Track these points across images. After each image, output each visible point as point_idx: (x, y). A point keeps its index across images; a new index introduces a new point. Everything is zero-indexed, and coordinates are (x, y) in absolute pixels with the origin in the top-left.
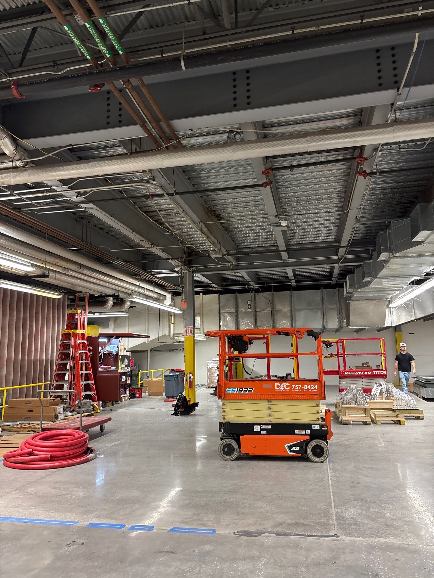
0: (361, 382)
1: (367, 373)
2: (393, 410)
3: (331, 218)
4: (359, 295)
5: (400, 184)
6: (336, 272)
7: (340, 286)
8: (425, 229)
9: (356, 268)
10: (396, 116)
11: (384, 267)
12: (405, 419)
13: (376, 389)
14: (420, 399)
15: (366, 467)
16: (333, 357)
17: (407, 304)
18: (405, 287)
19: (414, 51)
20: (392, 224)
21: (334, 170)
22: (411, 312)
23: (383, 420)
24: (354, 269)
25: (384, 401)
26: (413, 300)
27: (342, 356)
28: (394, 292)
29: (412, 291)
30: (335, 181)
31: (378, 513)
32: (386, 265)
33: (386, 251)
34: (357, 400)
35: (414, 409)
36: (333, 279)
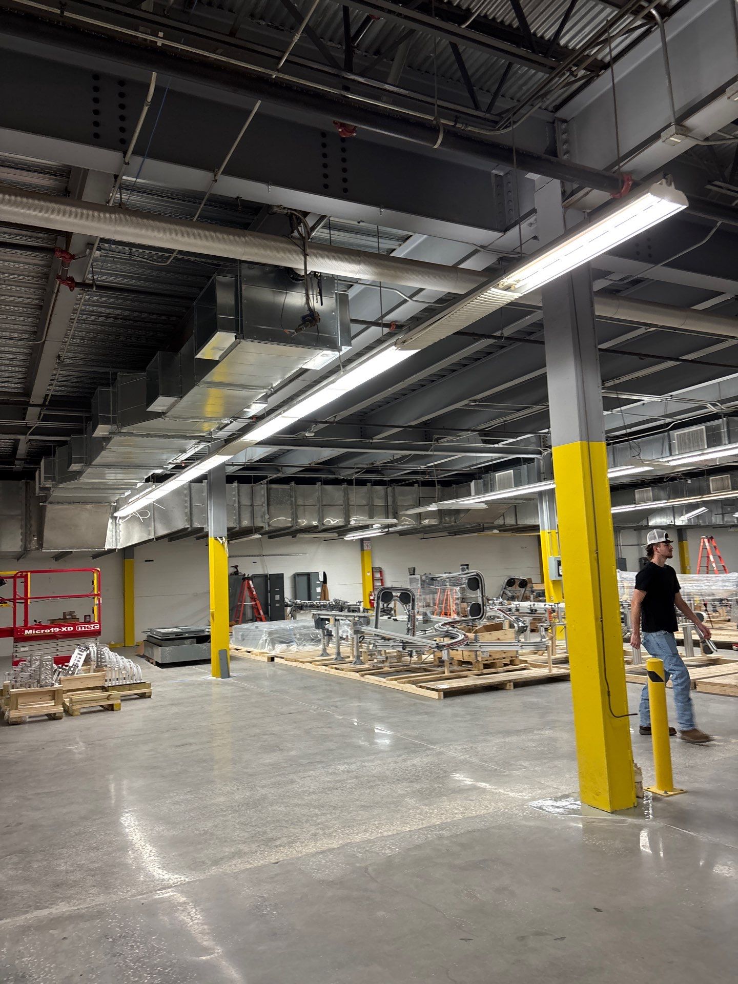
0: (54, 645)
1: (67, 629)
2: (104, 689)
3: (14, 349)
4: (62, 495)
5: (135, 314)
6: (22, 449)
7: (29, 475)
8: (167, 394)
9: (60, 446)
10: (121, 198)
11: (103, 449)
12: (122, 700)
13: (79, 656)
14: (152, 665)
15: (39, 794)
16: (4, 605)
17: (142, 512)
18: (139, 485)
19: (149, 99)
20: (119, 378)
21: (19, 262)
22: (148, 526)
23: (83, 707)
24: (55, 447)
25: (92, 674)
26: (151, 507)
27: (23, 601)
28: (121, 491)
29: (150, 492)
30: (21, 284)
31: (45, 868)
32: (107, 445)
33: (106, 421)
34: (40, 677)
35: (139, 682)
36: (16, 462)
